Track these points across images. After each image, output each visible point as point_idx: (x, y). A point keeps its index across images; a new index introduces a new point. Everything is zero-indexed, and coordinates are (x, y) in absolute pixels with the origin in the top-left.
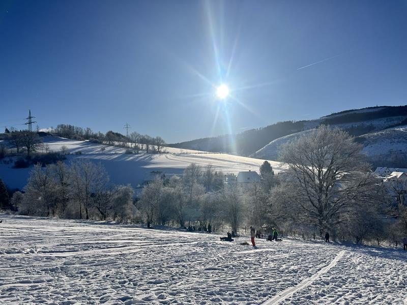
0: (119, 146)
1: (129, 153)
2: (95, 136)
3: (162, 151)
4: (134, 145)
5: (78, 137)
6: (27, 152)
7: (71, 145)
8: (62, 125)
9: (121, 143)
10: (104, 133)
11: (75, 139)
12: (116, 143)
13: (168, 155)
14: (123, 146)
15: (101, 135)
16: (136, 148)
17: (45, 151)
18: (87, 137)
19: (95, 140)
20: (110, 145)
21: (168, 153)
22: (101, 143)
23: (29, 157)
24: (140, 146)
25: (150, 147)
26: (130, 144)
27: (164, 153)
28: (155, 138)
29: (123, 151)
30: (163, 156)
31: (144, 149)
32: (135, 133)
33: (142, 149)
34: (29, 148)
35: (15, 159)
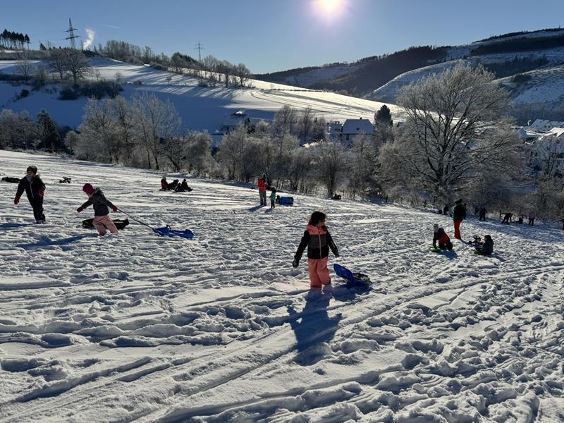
0: (189, 75)
1: (203, 86)
2: (157, 60)
3: (247, 85)
4: (208, 75)
5: (135, 59)
6: (73, 78)
7: (127, 71)
8: (113, 42)
9: (192, 71)
10: (170, 56)
11: (132, 62)
12: (186, 71)
13: (254, 92)
14: (195, 76)
15: (165, 58)
16: (212, 79)
17: (95, 79)
18: (146, 60)
19: (158, 65)
20: (177, 73)
21: (254, 88)
22: (165, 70)
23: (76, 86)
24: (217, 76)
25: (231, 79)
26: (203, 72)
27: (249, 88)
28: (237, 65)
29: (195, 83)
30: (248, 93)
31: (222, 80)
32: (210, 56)
33: (219, 82)
34: (74, 73)
35: (59, 88)
